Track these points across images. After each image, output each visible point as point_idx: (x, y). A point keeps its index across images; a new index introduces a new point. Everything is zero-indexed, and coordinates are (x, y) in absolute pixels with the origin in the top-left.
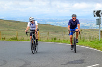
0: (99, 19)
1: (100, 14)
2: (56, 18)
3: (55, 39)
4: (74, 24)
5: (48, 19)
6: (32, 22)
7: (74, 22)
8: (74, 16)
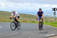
1: (55, 9)
2: (34, 12)
3: (34, 22)
5: (31, 12)
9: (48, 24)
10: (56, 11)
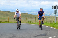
0: (55, 11)
3: (30, 22)
4: (41, 13)
6: (18, 12)
7: (41, 12)
8: (41, 9)
9: (47, 24)
10: (57, 9)
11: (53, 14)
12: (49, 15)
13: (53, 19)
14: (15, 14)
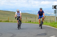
0: (55, 10)
3: (30, 21)
11: (53, 14)
12: (49, 15)
13: (53, 19)
14: (16, 14)
